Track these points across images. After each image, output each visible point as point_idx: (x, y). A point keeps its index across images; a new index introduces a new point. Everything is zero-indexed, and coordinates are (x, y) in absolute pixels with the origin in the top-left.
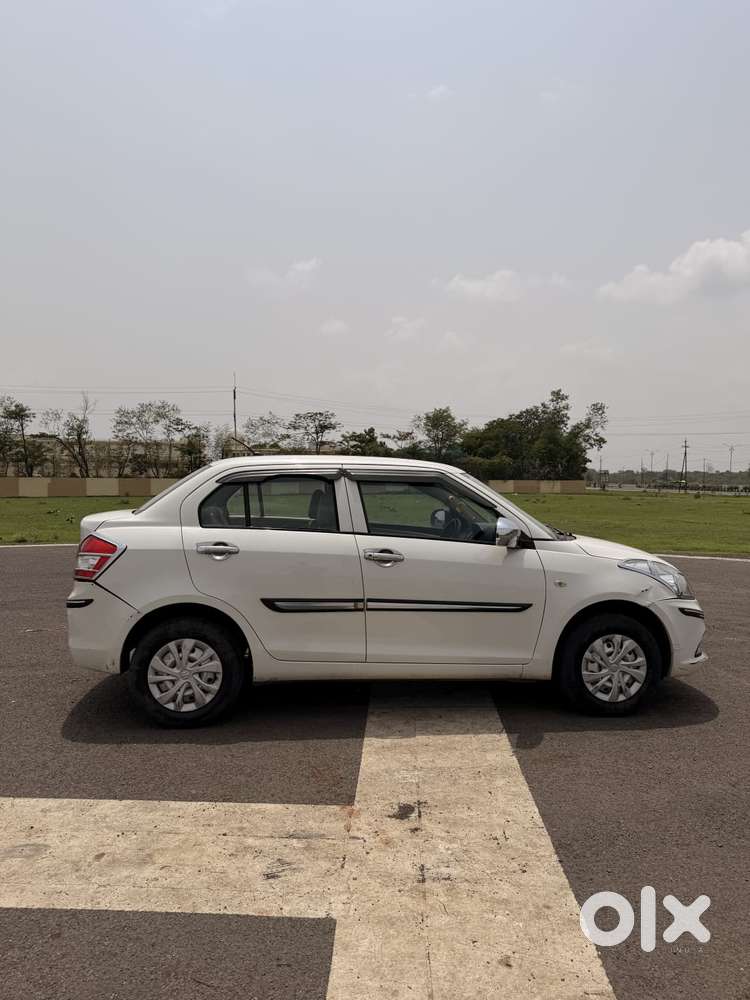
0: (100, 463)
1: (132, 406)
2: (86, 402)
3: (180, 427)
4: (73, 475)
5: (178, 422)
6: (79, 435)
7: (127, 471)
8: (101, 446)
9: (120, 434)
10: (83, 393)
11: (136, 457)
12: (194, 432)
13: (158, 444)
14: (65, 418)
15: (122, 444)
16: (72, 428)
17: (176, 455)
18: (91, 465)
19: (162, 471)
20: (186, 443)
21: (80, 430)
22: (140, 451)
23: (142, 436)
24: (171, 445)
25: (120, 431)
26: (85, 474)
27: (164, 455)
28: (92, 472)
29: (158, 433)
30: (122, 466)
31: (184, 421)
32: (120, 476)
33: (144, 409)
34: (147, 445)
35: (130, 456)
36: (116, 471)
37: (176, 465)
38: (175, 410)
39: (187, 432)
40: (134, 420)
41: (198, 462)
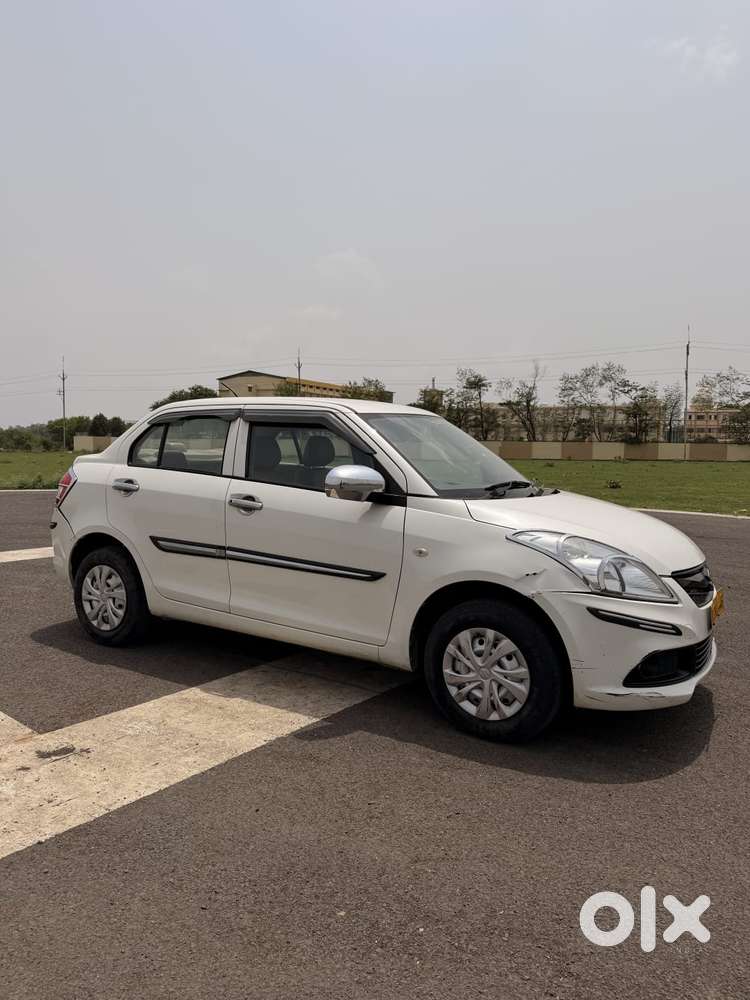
0: (545, 428)
1: (575, 370)
2: (537, 369)
3: (626, 389)
4: (521, 439)
5: (625, 384)
6: (528, 402)
7: (572, 435)
8: (547, 411)
9: (566, 400)
10: (534, 361)
11: (580, 421)
12: (639, 393)
13: (602, 408)
14: (516, 385)
15: (568, 409)
16: (522, 395)
17: (621, 418)
18: (538, 430)
19: (605, 435)
20: (631, 406)
21: (529, 397)
22: (585, 415)
23: (585, 399)
24: (616, 409)
25: (565, 396)
26: (533, 438)
27: (608, 418)
28: (539, 437)
29: (603, 396)
30: (567, 430)
31: (630, 383)
32: (564, 440)
33: (588, 373)
34: (592, 409)
35: (574, 421)
36: (560, 436)
37: (621, 429)
38: (621, 370)
39: (634, 393)
40: (578, 385)
41: (643, 425)
